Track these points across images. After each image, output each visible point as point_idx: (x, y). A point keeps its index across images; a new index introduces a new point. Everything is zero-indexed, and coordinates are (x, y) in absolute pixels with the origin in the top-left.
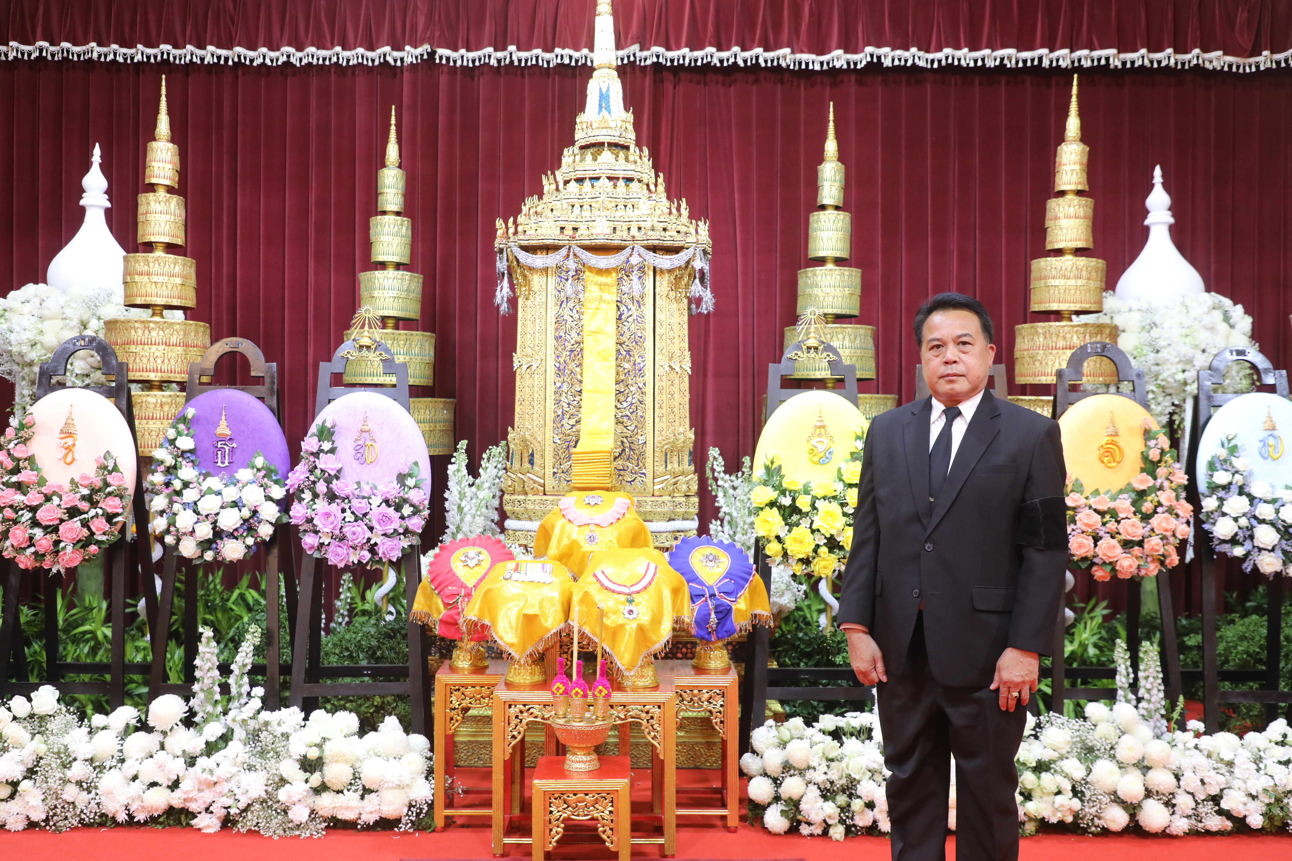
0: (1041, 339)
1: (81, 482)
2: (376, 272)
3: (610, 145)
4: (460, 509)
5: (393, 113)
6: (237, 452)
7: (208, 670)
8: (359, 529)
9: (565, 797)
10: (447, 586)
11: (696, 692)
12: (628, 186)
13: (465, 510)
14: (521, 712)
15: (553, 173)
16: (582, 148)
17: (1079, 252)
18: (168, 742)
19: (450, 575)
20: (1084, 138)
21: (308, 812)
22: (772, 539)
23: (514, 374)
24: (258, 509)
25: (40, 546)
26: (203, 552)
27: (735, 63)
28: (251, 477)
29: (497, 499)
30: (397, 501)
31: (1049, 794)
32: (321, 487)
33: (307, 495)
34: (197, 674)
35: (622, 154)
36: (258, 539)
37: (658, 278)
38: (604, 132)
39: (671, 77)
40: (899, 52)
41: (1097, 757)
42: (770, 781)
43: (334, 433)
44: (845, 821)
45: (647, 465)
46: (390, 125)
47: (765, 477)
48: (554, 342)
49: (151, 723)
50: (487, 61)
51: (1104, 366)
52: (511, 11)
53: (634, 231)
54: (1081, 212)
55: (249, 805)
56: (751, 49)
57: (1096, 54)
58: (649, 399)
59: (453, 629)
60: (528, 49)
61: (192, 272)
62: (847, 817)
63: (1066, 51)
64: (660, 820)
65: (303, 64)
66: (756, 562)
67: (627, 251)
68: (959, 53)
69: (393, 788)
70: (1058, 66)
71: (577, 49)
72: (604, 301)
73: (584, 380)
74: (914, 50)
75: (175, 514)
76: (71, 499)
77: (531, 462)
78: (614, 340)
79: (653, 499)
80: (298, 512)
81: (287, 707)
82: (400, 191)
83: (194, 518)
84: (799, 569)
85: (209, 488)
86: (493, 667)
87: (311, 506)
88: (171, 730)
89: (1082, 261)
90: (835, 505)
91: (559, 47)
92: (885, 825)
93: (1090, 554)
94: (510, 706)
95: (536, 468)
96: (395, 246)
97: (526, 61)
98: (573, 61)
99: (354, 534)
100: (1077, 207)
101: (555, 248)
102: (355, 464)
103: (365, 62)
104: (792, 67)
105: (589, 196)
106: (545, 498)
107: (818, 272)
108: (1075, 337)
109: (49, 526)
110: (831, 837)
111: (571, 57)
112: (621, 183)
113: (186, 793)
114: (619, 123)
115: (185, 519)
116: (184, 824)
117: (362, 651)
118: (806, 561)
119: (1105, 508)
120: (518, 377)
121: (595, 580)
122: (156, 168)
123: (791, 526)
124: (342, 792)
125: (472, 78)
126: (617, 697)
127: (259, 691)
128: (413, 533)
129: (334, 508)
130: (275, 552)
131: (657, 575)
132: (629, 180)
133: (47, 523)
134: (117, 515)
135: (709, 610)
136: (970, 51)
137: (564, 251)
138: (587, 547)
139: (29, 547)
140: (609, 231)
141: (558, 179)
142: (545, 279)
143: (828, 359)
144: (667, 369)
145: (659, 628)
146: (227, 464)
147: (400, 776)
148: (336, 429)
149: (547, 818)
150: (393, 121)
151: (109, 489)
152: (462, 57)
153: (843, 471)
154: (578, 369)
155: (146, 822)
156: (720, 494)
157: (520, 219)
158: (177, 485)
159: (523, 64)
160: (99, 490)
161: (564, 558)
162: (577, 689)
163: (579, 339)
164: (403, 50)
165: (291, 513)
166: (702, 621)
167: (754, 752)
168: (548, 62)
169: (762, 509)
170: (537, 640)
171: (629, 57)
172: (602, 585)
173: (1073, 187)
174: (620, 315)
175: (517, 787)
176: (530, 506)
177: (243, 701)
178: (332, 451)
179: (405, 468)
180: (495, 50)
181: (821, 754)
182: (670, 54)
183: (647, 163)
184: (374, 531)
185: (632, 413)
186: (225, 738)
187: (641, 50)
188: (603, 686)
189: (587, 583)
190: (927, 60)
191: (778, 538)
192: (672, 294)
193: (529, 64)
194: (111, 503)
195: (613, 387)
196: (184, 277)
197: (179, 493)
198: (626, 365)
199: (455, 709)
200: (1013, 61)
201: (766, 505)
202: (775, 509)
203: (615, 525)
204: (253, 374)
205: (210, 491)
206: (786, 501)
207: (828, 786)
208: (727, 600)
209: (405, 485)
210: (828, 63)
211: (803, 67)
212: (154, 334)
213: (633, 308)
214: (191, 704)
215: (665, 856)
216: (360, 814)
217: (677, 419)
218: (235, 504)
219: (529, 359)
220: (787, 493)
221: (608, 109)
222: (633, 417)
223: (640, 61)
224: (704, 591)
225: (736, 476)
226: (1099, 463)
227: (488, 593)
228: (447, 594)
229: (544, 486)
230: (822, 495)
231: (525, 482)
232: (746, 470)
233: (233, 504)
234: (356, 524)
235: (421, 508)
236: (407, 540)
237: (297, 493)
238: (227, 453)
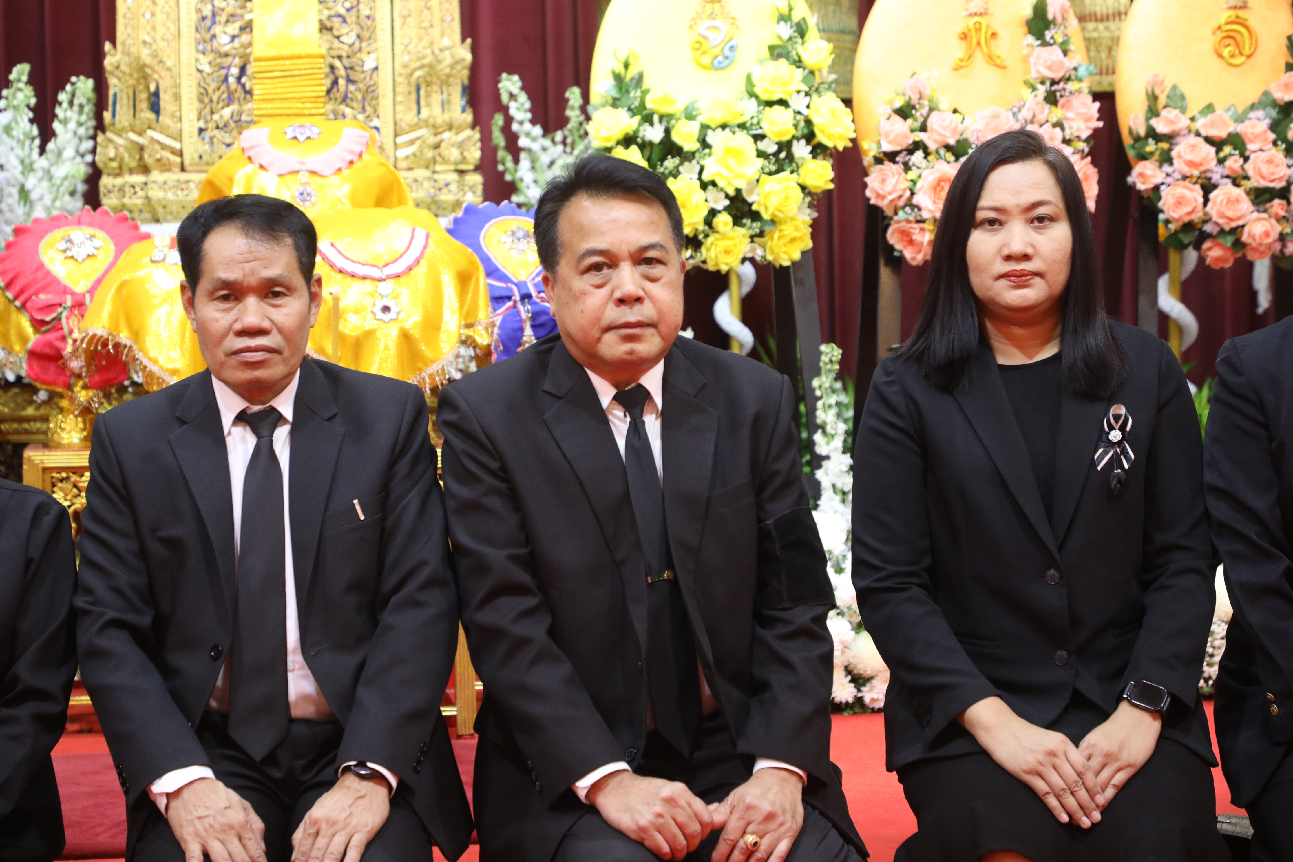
4: (24, 193)
10: (37, 293)
13: (34, 196)
19: (40, 274)
45: (381, 110)
47: (614, 93)
59: (52, 368)
77: (155, 108)
90: (744, 139)
93: (1197, 217)
95: (164, 119)
106: (184, 176)
118: (693, 243)
119: (1224, 134)
131: (428, 250)
135: (521, 321)
145: (437, 338)
153: (755, 79)
166: (510, 341)
172: (332, 266)
176: (155, 194)
201: (618, 143)
202: (634, 148)
203: (346, 172)
206: (654, 134)
217: (436, 21)
220: (656, 118)
222: (351, 18)
224: (511, 290)
225: (553, 141)
226: (1214, 57)
227: (123, 285)
228: (40, 305)
229: (181, 154)
230: (720, 121)
231: (142, 148)
232: (574, 114)
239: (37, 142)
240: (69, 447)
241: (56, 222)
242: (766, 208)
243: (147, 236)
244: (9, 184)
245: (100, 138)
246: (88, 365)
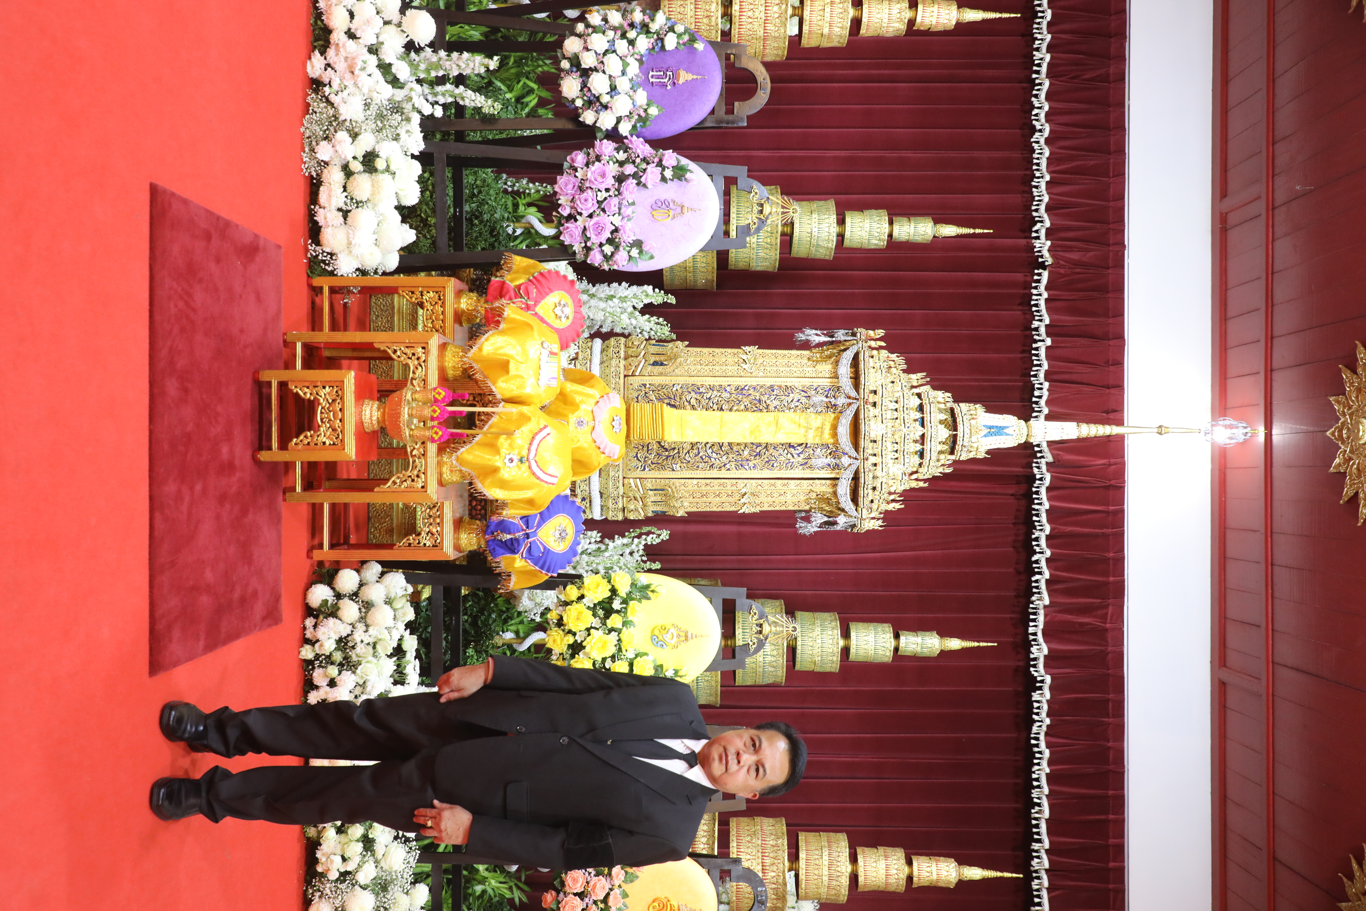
0: (771, 842)
2: (835, 216)
3: (955, 437)
4: (611, 297)
5: (986, 231)
6: (663, 90)
7: (458, 65)
8: (590, 205)
9: (339, 401)
10: (536, 287)
11: (438, 520)
12: (916, 453)
13: (610, 302)
14: (418, 359)
15: (927, 383)
16: (952, 410)
17: (854, 878)
18: (391, 29)
19: (547, 290)
20: (962, 884)
21: (326, 159)
22: (581, 592)
23: (738, 346)
24: (609, 110)
26: (569, 59)
27: (1035, 553)
28: (639, 103)
29: (622, 331)
30: (617, 240)
31: (343, 850)
32: (629, 169)
33: (622, 156)
34: (455, 55)
35: (946, 447)
36: (581, 111)
37: (828, 482)
38: (967, 431)
39: (1022, 492)
40: (1045, 707)
41: (377, 895)
42: (355, 590)
43: (681, 180)
44: (318, 660)
45: (653, 472)
46: (974, 228)
47: (639, 585)
48: (768, 384)
49: (409, 12)
50: (1037, 318)
51: (746, 901)
52: (1083, 341)
53: (872, 460)
54: (892, 880)
55: (332, 104)
56: (1048, 567)
57: (1045, 894)
58: (714, 473)
59: (496, 294)
60: (1048, 357)
61: (834, 44)
62: (321, 662)
63: (1046, 865)
64: (319, 487)
65: (1034, 144)
66: (560, 575)
67: (854, 454)
68: (1044, 763)
69: (348, 238)
70: (1032, 858)
71: (1047, 403)
72: (806, 431)
73: (733, 413)
74: (1048, 721)
75: (604, 33)
77: (655, 364)
78: (770, 441)
79: (621, 478)
80: (606, 148)
81: (425, 138)
82: (911, 238)
83: (601, 51)
84: (553, 616)
85: (628, 64)
86: (461, 332)
87: (612, 160)
88: (402, 31)
89: (845, 881)
90: (612, 650)
91: (1050, 386)
92: (313, 698)
93: (567, 889)
94: (423, 348)
95: (650, 368)
96: (860, 233)
97: (1037, 355)
98: (1037, 400)
99: (586, 200)
100: (896, 876)
101: (857, 386)
102: (651, 201)
103: (1035, 203)
104: (1031, 606)
105: (906, 417)
106: (622, 376)
107: (836, 631)
108: (774, 874)
110: (302, 646)
111: (1040, 397)
112: (918, 447)
113: (344, 45)
114: (975, 445)
115: (599, 42)
116: (315, 44)
117: (478, 206)
118: (560, 623)
119: (610, 904)
120: (735, 351)
121: (542, 426)
122: (932, 9)
123: (593, 609)
124: (345, 190)
125: (1020, 304)
126: (432, 448)
127: (439, 113)
128: (587, 255)
129: (610, 182)
130: (569, 126)
131: (546, 485)
132: (922, 455)
135: (514, 533)
136: (1047, 774)
137: (853, 394)
138: (573, 418)
140: (873, 436)
141: (922, 388)
142: (828, 375)
143: (751, 643)
144: (743, 491)
145: (496, 487)
146: (651, 80)
147: (359, 245)
148: (684, 182)
149: (319, 384)
150: (978, 231)
152: (1040, 295)
153: (645, 658)
154: (742, 407)
155: (317, 8)
156: (625, 541)
157: (884, 353)
158: (632, 34)
159: (1033, 352)
161: (563, 397)
162: (439, 411)
163: (771, 408)
164: (1047, 240)
165: (605, 141)
166: (504, 526)
167: (383, 574)
168: (1035, 376)
169: (609, 582)
170: (486, 373)
171: (1040, 452)
172: (537, 434)
173: (915, 873)
174: (793, 447)
175: (349, 354)
176: (614, 362)
177: (430, 98)
178: (664, 179)
179: (648, 248)
180: (1046, 326)
181: (380, 637)
182: (1043, 491)
183: (937, 472)
184: (589, 219)
185: (701, 457)
186: (395, 82)
187: (1047, 463)
188: (442, 436)
189: (539, 420)
190: (1038, 734)
191: (582, 597)
192: (813, 495)
193: (1034, 358)
195: (726, 441)
196: (829, 36)
197: (624, 36)
198: (746, 453)
199: (422, 295)
200: (1037, 815)
201: (613, 586)
202: (609, 594)
203: (594, 444)
204: (736, 104)
205: (625, 65)
206: (616, 605)
207: (350, 644)
208: (523, 549)
209: (632, 247)
210: (1035, 640)
211: (1032, 617)
212: (776, 8)
213: (800, 459)
214: (427, 49)
215: (284, 493)
216: (324, 208)
217: (696, 500)
218: (613, 88)
219: (752, 361)
220: (624, 606)
221: (989, 434)
222: (698, 459)
223: (1037, 463)
224: (532, 528)
225: (643, 555)
226: (654, 898)
227: (530, 326)
228: (529, 288)
229: (632, 375)
230: (623, 639)
231: (636, 357)
232: (648, 566)
233: (613, 86)
234: (595, 202)
235: (610, 263)
236: (581, 250)
237: (624, 147)
238: (662, 80)
240: (457, 300)
242: (576, 662)
246: (495, 310)
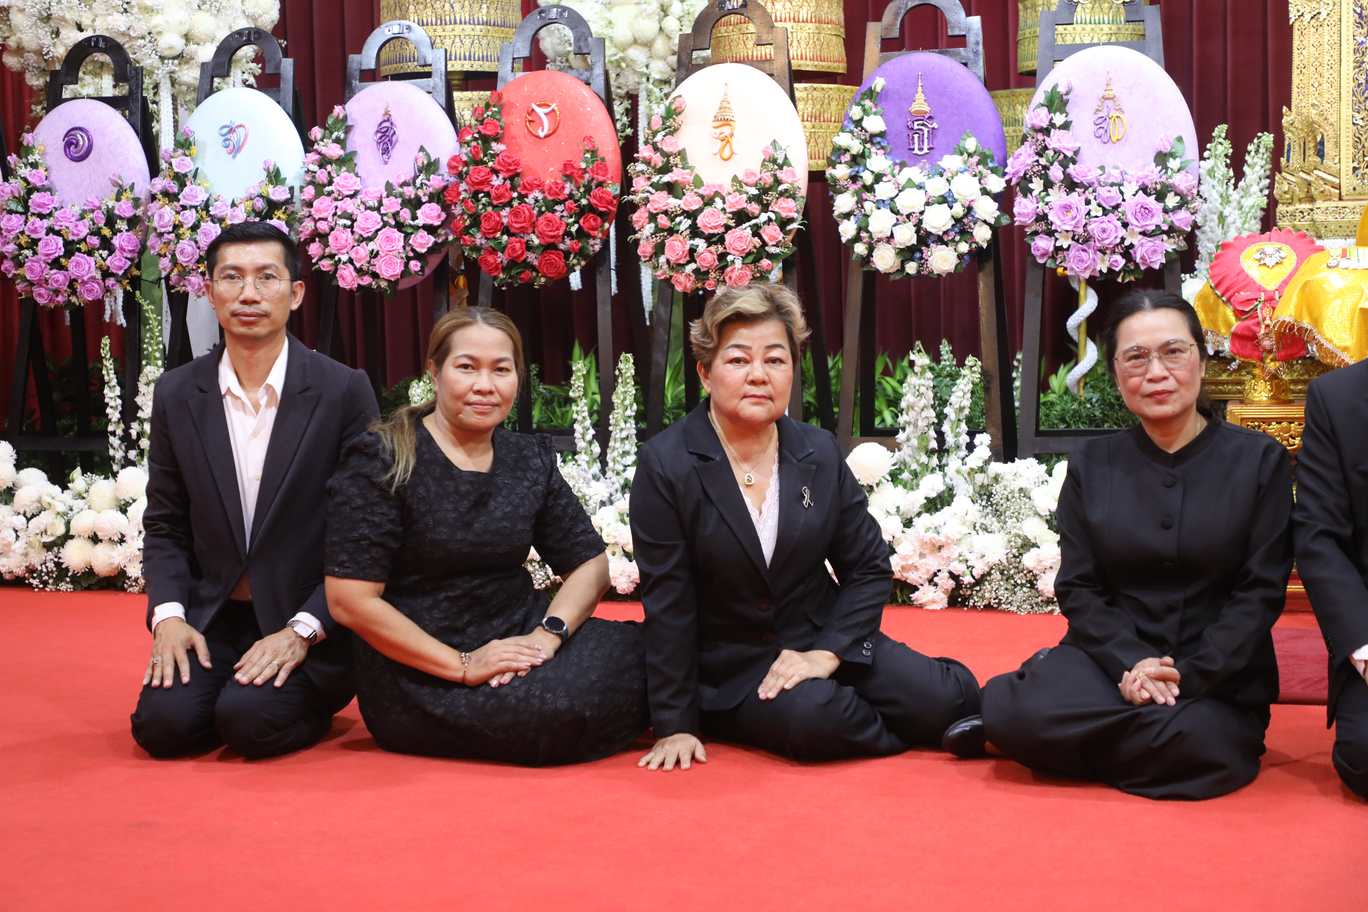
1: (746, 180)
4: (1222, 219)
6: (939, 134)
7: (923, 410)
8: (1112, 226)
10: (1238, 291)
18: (878, 499)
19: (1241, 277)
23: (1289, 30)
24: (974, 205)
25: (704, 260)
26: (903, 263)
28: (962, 166)
30: (1159, 187)
32: (1056, 173)
33: (1037, 185)
36: (974, 246)
43: (1067, 101)
55: (986, 573)
59: (1249, 345)
75: (867, 216)
76: (738, 201)
77: (1320, 153)
80: (1026, 207)
81: (1022, 458)
83: (893, 218)
85: (910, 179)
87: (1043, 198)
88: (878, 485)
95: (1327, 162)
99: (1104, 231)
102: (1096, 143)
106: (1341, 204)
109: (713, 235)
113: (907, 558)
115: (880, 222)
116: (902, 598)
120: (1296, 34)
127: (984, 439)
128: (1180, 232)
129: (1075, 198)
133: (711, 231)
134: (792, 220)
139: (688, 263)
146: (926, 150)
148: (1071, 95)
151: (781, 188)
158: (868, 178)
160: (770, 188)
165: (1015, 210)
176: (1319, 217)
177: (964, 450)
178: (1066, 126)
179: (1167, 144)
184: (1130, 227)
186: (947, 496)
194: (784, 205)
197: (870, 189)
204: (951, 32)
205: (910, 183)
209: (1167, 168)
214: (898, 454)
218: (943, 200)
219: (1315, 5)
227: (1306, 284)
228: (1241, 300)
229: (1339, 188)
231: (1309, 184)
233: (941, 199)
234: (1106, 219)
235: (1189, 198)
236: (1172, 240)
237: (1023, 182)
238: (926, 136)
239: (1233, 181)
240: (1259, 403)
241: (1251, 239)
243: (1321, 249)
244: (1212, 212)
245: (1278, 177)
246: (1277, 343)
